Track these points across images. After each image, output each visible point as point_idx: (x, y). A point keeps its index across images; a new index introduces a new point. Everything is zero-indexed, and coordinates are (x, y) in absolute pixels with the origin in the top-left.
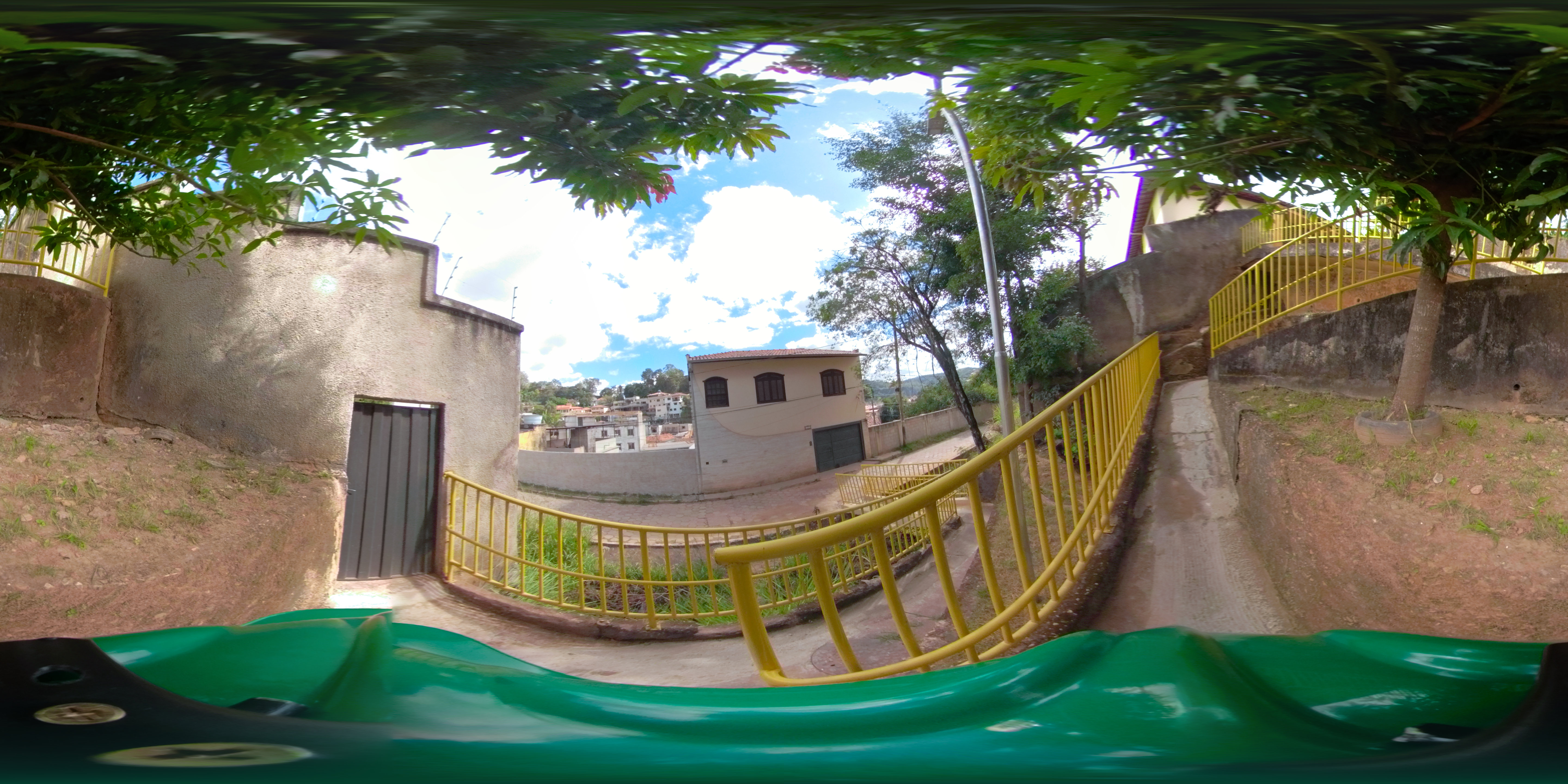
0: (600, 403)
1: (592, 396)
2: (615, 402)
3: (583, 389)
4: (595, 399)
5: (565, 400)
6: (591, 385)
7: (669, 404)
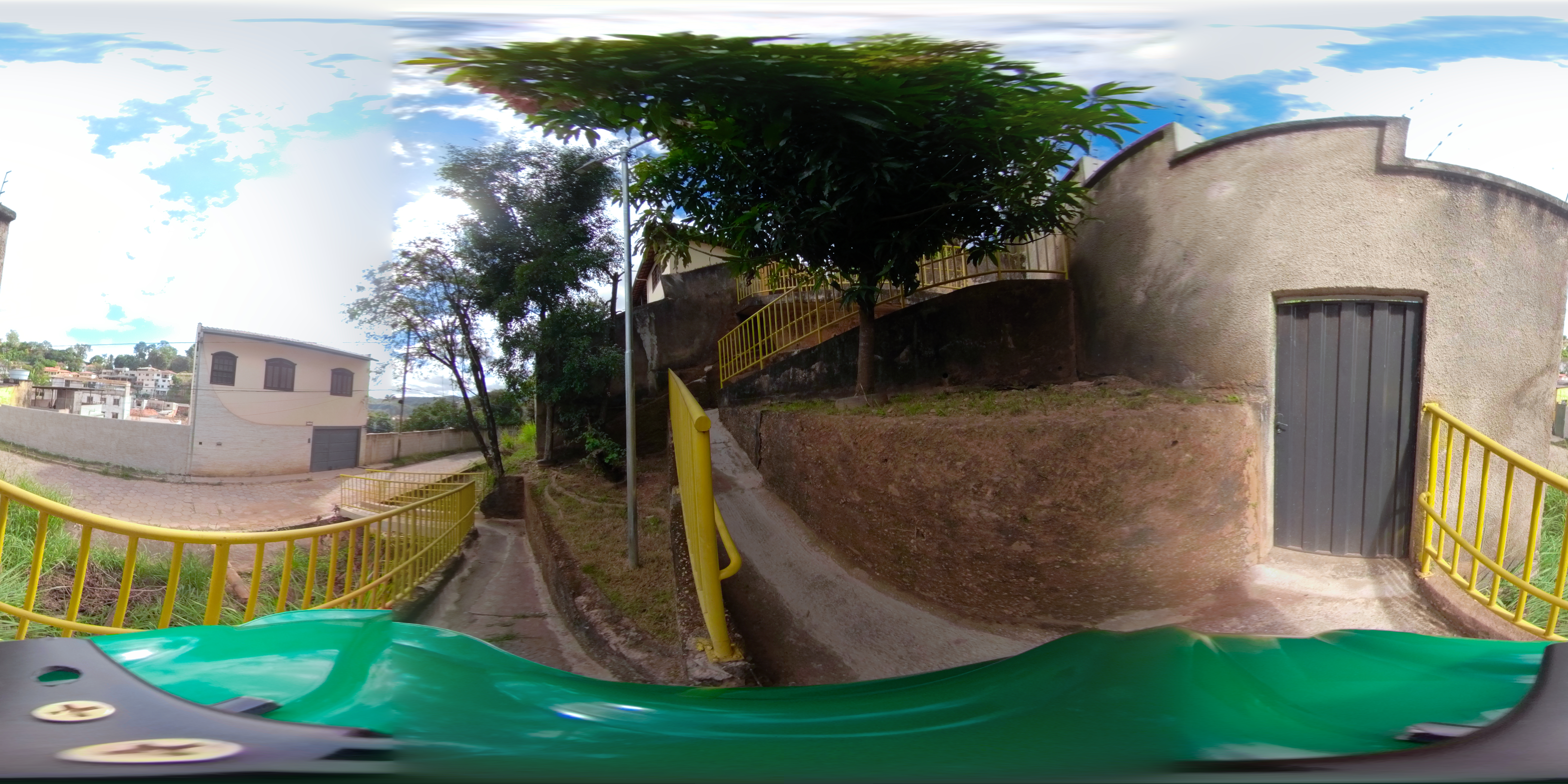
0: (88, 370)
1: (81, 361)
2: (104, 371)
3: (74, 354)
4: (84, 365)
5: (54, 361)
6: (82, 350)
7: (157, 380)
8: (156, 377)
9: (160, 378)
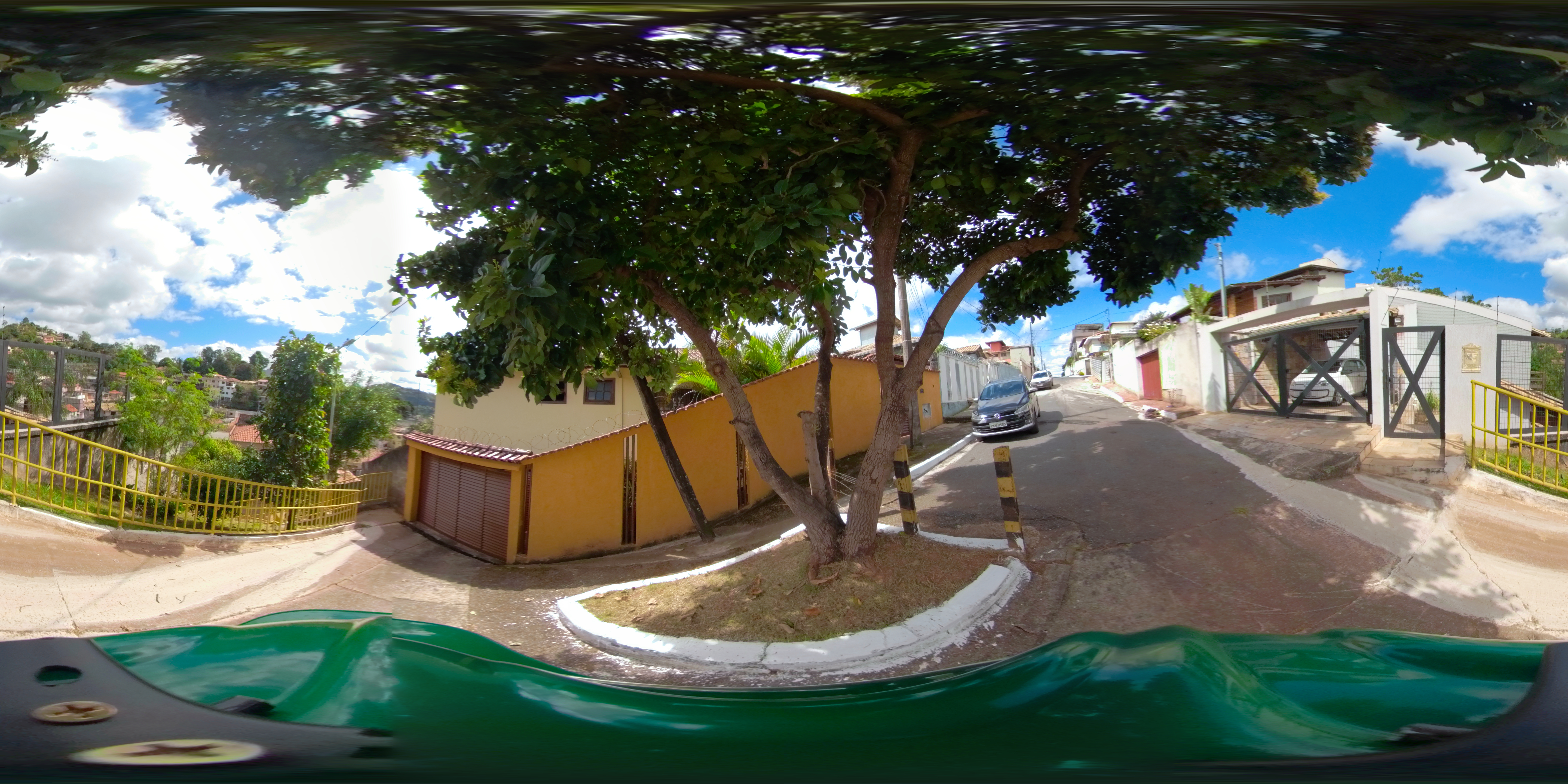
7: (222, 388)
8: (221, 385)
9: (225, 385)
